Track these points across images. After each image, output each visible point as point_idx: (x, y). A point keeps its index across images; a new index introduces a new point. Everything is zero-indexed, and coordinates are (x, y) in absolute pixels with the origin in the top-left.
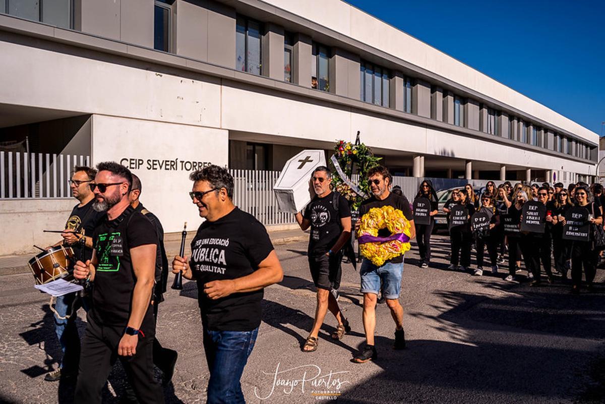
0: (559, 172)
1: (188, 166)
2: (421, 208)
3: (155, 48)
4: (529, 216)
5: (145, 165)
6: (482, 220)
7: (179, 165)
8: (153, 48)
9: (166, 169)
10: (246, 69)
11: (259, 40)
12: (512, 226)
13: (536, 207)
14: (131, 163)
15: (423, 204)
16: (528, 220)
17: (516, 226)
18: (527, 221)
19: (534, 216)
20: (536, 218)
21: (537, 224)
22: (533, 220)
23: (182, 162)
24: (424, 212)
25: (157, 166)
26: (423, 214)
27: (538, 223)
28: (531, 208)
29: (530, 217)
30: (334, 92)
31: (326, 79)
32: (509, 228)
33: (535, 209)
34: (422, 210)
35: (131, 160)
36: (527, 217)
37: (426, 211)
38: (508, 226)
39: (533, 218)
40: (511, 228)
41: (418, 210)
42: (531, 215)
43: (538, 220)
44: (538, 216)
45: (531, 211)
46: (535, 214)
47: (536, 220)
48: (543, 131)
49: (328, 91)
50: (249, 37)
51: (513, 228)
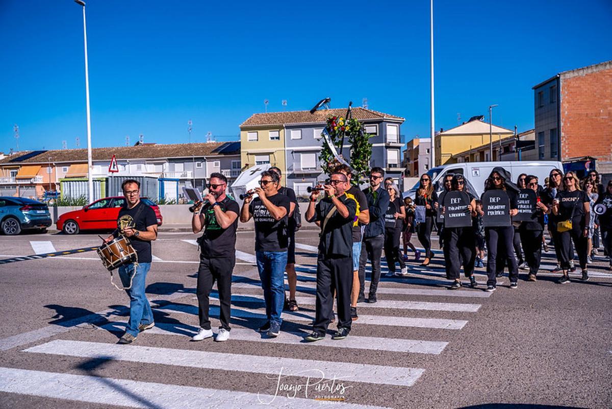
4: (520, 204)
13: (527, 195)
19: (526, 204)
20: (528, 207)
21: (529, 213)
22: (524, 209)
24: (500, 210)
27: (530, 211)
28: (522, 196)
29: (521, 206)
33: (526, 197)
34: (497, 207)
36: (519, 206)
39: (525, 207)
42: (522, 204)
43: (530, 209)
44: (529, 205)
45: (522, 199)
46: (526, 202)
47: (528, 209)
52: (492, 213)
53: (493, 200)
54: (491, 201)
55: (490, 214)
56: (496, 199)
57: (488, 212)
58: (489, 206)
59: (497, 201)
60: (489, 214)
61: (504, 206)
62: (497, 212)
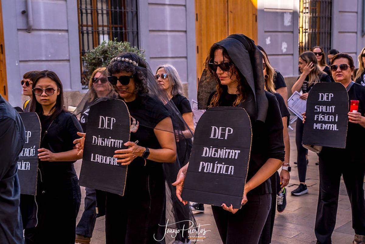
52: (208, 167)
53: (216, 132)
54: (212, 136)
55: (203, 168)
56: (224, 130)
59: (226, 136)
61: (238, 152)
62: (219, 165)
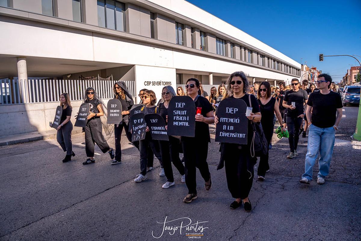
0: (286, 81)
1: (164, 83)
2: (114, 109)
3: (151, 37)
4: (176, 115)
5: (151, 84)
6: (140, 121)
7: (162, 83)
8: (150, 37)
9: (158, 85)
10: (178, 44)
11: (181, 31)
12: (159, 128)
13: (184, 104)
14: (148, 83)
15: (116, 105)
16: (176, 121)
17: (163, 128)
18: (174, 123)
19: (182, 115)
20: (185, 118)
21: (185, 126)
22: (181, 121)
23: (162, 82)
24: (117, 113)
25: (155, 84)
26: (115, 115)
27: (187, 124)
28: (178, 105)
29: (177, 117)
30: (207, 51)
31: (204, 46)
32: (156, 130)
33: (183, 107)
34: (115, 111)
35: (148, 82)
36: (175, 117)
37: (118, 111)
38: (155, 128)
39: (181, 118)
40: (158, 130)
41: (112, 111)
42: (179, 115)
43: (186, 121)
44: (186, 116)
45: (179, 109)
46: (183, 113)
47: (184, 121)
48: (280, 64)
49: (205, 51)
50: (179, 31)
51: (160, 131)
52: (112, 115)
54: (112, 107)
56: (114, 105)
57: (110, 114)
58: (111, 110)
59: (115, 107)
60: (110, 116)
